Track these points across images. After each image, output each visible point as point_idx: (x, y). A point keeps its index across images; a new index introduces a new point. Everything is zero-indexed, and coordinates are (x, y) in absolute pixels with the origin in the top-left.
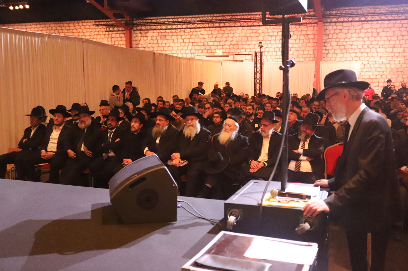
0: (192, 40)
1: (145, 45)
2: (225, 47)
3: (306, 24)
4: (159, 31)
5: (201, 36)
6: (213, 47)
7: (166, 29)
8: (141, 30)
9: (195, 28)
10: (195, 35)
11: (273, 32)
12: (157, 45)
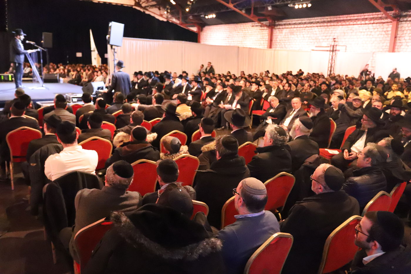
0: (309, 36)
1: (281, 39)
2: (329, 40)
3: (388, 22)
4: (289, 29)
5: (315, 33)
6: (321, 40)
7: (294, 28)
8: (279, 28)
9: (311, 27)
10: (311, 32)
11: (363, 29)
12: (288, 39)
